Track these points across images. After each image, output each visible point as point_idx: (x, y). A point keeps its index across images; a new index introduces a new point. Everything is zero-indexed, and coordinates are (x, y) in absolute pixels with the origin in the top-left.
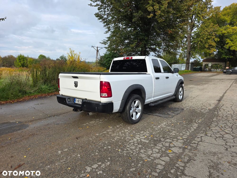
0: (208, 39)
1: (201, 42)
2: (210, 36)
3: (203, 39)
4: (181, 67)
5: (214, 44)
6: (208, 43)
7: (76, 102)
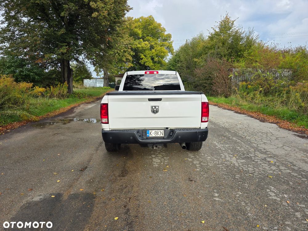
0: (125, 51)
1: (119, 54)
2: (126, 48)
3: (120, 51)
4: (96, 83)
5: (130, 58)
6: (125, 57)
7: (151, 136)
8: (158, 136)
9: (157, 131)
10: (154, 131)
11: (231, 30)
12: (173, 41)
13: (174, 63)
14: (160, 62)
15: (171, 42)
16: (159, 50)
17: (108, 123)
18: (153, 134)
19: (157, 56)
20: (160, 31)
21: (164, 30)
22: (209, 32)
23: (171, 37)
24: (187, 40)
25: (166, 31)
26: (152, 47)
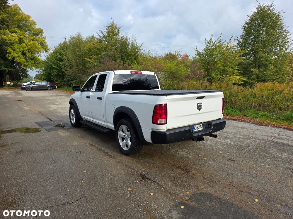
7: (195, 131)
8: (200, 129)
9: (198, 125)
10: (196, 126)
11: (117, 36)
12: (46, 37)
13: (55, 61)
14: (33, 59)
15: (43, 38)
16: (31, 45)
17: (166, 123)
18: (196, 129)
19: (30, 51)
20: (28, 24)
21: (34, 23)
22: (98, 34)
23: (43, 32)
24: (65, 38)
25: (36, 25)
26: (21, 41)
